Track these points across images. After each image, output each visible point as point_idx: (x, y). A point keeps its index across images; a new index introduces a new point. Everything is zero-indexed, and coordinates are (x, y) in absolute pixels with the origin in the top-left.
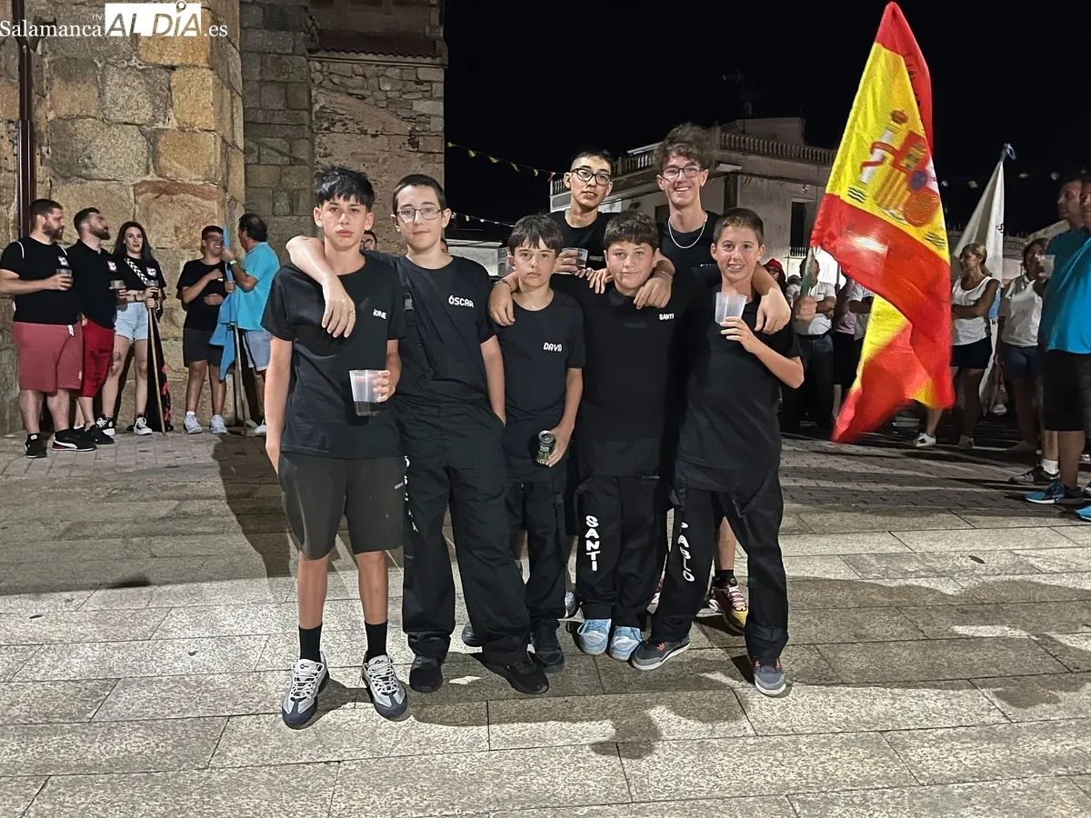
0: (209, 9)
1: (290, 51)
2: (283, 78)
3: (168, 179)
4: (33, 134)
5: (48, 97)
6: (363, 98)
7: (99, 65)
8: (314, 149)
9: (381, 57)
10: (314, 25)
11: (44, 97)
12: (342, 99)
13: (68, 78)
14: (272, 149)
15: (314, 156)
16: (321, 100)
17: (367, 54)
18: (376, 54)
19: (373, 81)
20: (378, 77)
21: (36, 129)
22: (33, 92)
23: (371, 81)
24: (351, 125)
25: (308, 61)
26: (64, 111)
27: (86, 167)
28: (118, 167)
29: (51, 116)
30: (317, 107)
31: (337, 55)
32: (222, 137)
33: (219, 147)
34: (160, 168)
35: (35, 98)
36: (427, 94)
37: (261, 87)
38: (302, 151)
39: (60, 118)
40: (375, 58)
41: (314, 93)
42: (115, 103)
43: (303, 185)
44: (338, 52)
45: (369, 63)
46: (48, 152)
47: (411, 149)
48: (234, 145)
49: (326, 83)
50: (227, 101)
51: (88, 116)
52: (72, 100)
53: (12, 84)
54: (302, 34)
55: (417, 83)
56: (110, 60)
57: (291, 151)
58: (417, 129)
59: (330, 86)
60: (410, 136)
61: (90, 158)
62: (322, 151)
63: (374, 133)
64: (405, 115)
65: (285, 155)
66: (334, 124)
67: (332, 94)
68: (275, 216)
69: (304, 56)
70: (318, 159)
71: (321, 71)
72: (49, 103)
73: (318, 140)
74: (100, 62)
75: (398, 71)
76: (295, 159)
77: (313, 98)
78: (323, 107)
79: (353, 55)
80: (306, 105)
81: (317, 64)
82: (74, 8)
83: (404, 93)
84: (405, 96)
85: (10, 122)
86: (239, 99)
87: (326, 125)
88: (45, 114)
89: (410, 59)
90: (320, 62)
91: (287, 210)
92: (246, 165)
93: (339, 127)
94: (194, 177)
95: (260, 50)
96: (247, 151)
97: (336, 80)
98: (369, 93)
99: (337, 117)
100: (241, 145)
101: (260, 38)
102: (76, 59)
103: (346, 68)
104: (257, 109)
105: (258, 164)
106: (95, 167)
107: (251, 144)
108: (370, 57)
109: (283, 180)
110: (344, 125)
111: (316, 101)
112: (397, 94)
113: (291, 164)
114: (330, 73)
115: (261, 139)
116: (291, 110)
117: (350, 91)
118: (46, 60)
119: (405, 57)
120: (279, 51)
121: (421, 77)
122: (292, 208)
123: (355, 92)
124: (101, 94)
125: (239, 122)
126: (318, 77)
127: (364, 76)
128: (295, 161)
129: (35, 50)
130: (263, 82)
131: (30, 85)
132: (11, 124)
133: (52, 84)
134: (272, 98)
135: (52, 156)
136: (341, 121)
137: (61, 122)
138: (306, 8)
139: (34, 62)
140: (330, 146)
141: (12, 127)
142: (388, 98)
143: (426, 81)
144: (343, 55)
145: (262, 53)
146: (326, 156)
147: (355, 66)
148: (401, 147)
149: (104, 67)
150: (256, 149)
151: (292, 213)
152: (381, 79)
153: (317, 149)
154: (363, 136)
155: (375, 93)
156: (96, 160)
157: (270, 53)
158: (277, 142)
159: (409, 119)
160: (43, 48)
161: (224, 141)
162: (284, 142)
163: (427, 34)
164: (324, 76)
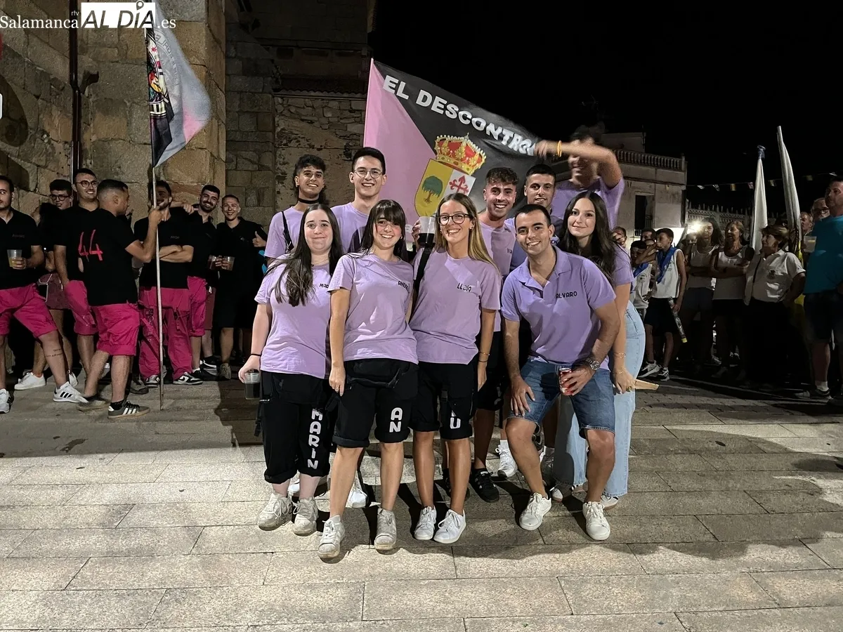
0: (204, 66)
1: (261, 90)
2: (256, 109)
3: (173, 182)
4: (81, 151)
5: (92, 125)
6: (312, 122)
7: (128, 104)
8: (276, 158)
9: (325, 94)
10: (278, 72)
11: (89, 125)
12: (296, 123)
13: (106, 112)
14: (246, 159)
15: (276, 164)
16: (282, 124)
17: (315, 92)
18: (322, 92)
19: (319, 111)
20: (323, 108)
21: (83, 148)
22: (82, 122)
23: (317, 110)
24: (303, 141)
25: (273, 97)
26: (103, 135)
27: (117, 174)
28: (139, 174)
29: (94, 138)
30: (279, 129)
31: (293, 93)
32: (211, 153)
33: (208, 159)
34: (168, 174)
35: (83, 126)
36: (358, 120)
37: (239, 115)
38: (267, 160)
39: (99, 140)
40: (321, 94)
41: (276, 119)
42: (139, 130)
43: (267, 185)
44: (294, 91)
45: (317, 98)
46: (91, 163)
47: (346, 159)
48: (219, 158)
49: (285, 112)
50: (215, 128)
51: (120, 139)
52: (109, 128)
53: (68, 117)
54: (270, 78)
55: (350, 111)
56: (136, 101)
57: (259, 161)
58: (350, 144)
59: (288, 114)
60: (345, 149)
61: (120, 167)
62: (281, 160)
63: (319, 147)
64: (341, 135)
65: (256, 164)
66: (290, 141)
67: (290, 120)
68: (247, 206)
69: (270, 93)
70: (278, 165)
71: (282, 104)
72: (92, 130)
73: (278, 153)
74: (129, 101)
75: (337, 103)
76: (262, 166)
77: (276, 123)
78: (282, 129)
79: (305, 93)
80: (271, 127)
81: (279, 99)
82: (111, 64)
83: (341, 119)
84: (341, 121)
85: (66, 142)
86: (223, 126)
87: (285, 142)
88: (89, 138)
89: (345, 95)
90: (282, 98)
91: (255, 202)
92: (227, 171)
93: (293, 143)
94: (190, 181)
95: (240, 90)
96: (228, 161)
97: (293, 110)
98: (316, 119)
99: (293, 136)
100: (224, 158)
101: (239, 82)
102: (112, 99)
103: (300, 102)
104: (236, 131)
105: (236, 169)
106: (123, 173)
107: (231, 156)
108: (318, 93)
109: (253, 181)
110: (298, 141)
111: (278, 125)
112: (336, 120)
113: (259, 170)
114: (289, 105)
115: (238, 153)
116: (260, 131)
117: (303, 118)
118: (91, 100)
119: (343, 93)
120: (253, 90)
121: (354, 108)
122: (259, 201)
123: (305, 118)
124: (129, 124)
125: (223, 142)
126: (280, 108)
127: (313, 107)
128: (262, 168)
129: (84, 93)
130: (241, 112)
131: (80, 117)
132: (66, 145)
133: (94, 117)
134: (247, 124)
135: (94, 166)
136: (296, 139)
137: (101, 143)
138: (273, 61)
139: (83, 102)
140: (287, 156)
141: (67, 146)
142: (329, 122)
143: (358, 110)
144: (298, 92)
145: (241, 92)
146: (284, 164)
147: (307, 100)
148: (338, 158)
149: (131, 105)
150: (235, 160)
151: (259, 205)
152: (325, 109)
153: (278, 159)
154: (311, 149)
155: (320, 119)
156: (124, 169)
157: (246, 92)
158: (250, 154)
159: (344, 137)
160: (89, 92)
161: (212, 155)
162: (255, 154)
163: (359, 76)
164: (285, 107)
